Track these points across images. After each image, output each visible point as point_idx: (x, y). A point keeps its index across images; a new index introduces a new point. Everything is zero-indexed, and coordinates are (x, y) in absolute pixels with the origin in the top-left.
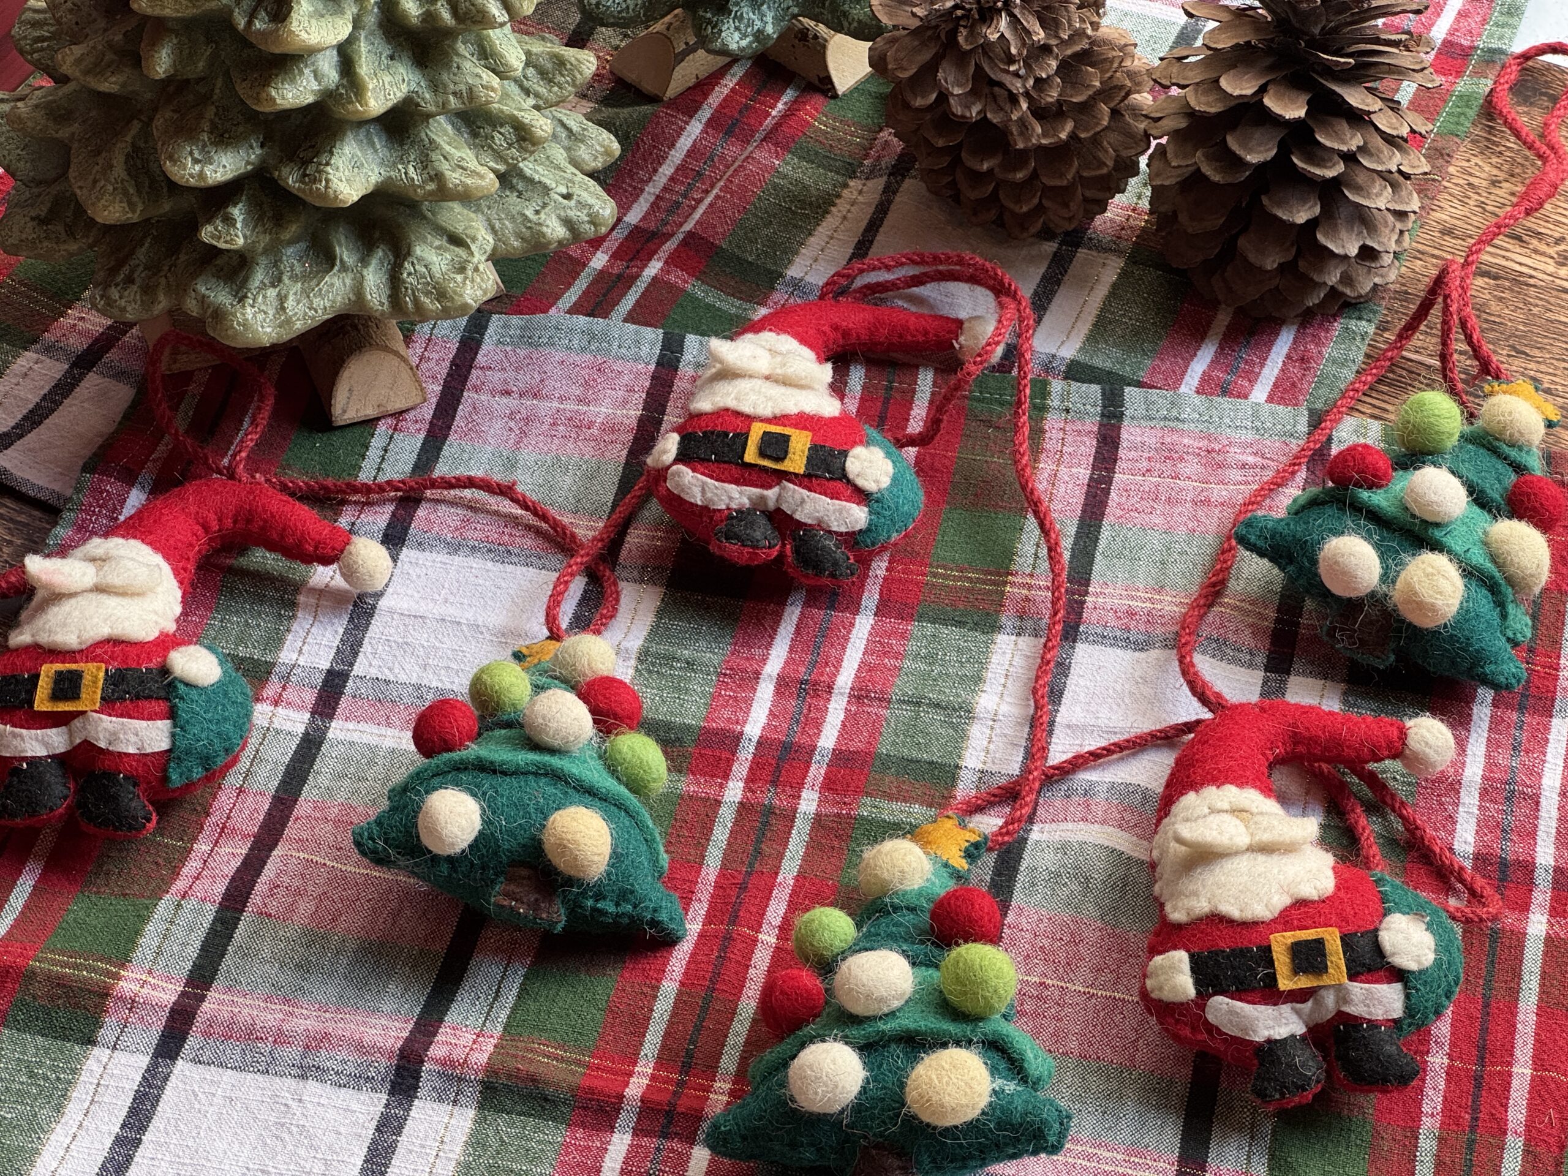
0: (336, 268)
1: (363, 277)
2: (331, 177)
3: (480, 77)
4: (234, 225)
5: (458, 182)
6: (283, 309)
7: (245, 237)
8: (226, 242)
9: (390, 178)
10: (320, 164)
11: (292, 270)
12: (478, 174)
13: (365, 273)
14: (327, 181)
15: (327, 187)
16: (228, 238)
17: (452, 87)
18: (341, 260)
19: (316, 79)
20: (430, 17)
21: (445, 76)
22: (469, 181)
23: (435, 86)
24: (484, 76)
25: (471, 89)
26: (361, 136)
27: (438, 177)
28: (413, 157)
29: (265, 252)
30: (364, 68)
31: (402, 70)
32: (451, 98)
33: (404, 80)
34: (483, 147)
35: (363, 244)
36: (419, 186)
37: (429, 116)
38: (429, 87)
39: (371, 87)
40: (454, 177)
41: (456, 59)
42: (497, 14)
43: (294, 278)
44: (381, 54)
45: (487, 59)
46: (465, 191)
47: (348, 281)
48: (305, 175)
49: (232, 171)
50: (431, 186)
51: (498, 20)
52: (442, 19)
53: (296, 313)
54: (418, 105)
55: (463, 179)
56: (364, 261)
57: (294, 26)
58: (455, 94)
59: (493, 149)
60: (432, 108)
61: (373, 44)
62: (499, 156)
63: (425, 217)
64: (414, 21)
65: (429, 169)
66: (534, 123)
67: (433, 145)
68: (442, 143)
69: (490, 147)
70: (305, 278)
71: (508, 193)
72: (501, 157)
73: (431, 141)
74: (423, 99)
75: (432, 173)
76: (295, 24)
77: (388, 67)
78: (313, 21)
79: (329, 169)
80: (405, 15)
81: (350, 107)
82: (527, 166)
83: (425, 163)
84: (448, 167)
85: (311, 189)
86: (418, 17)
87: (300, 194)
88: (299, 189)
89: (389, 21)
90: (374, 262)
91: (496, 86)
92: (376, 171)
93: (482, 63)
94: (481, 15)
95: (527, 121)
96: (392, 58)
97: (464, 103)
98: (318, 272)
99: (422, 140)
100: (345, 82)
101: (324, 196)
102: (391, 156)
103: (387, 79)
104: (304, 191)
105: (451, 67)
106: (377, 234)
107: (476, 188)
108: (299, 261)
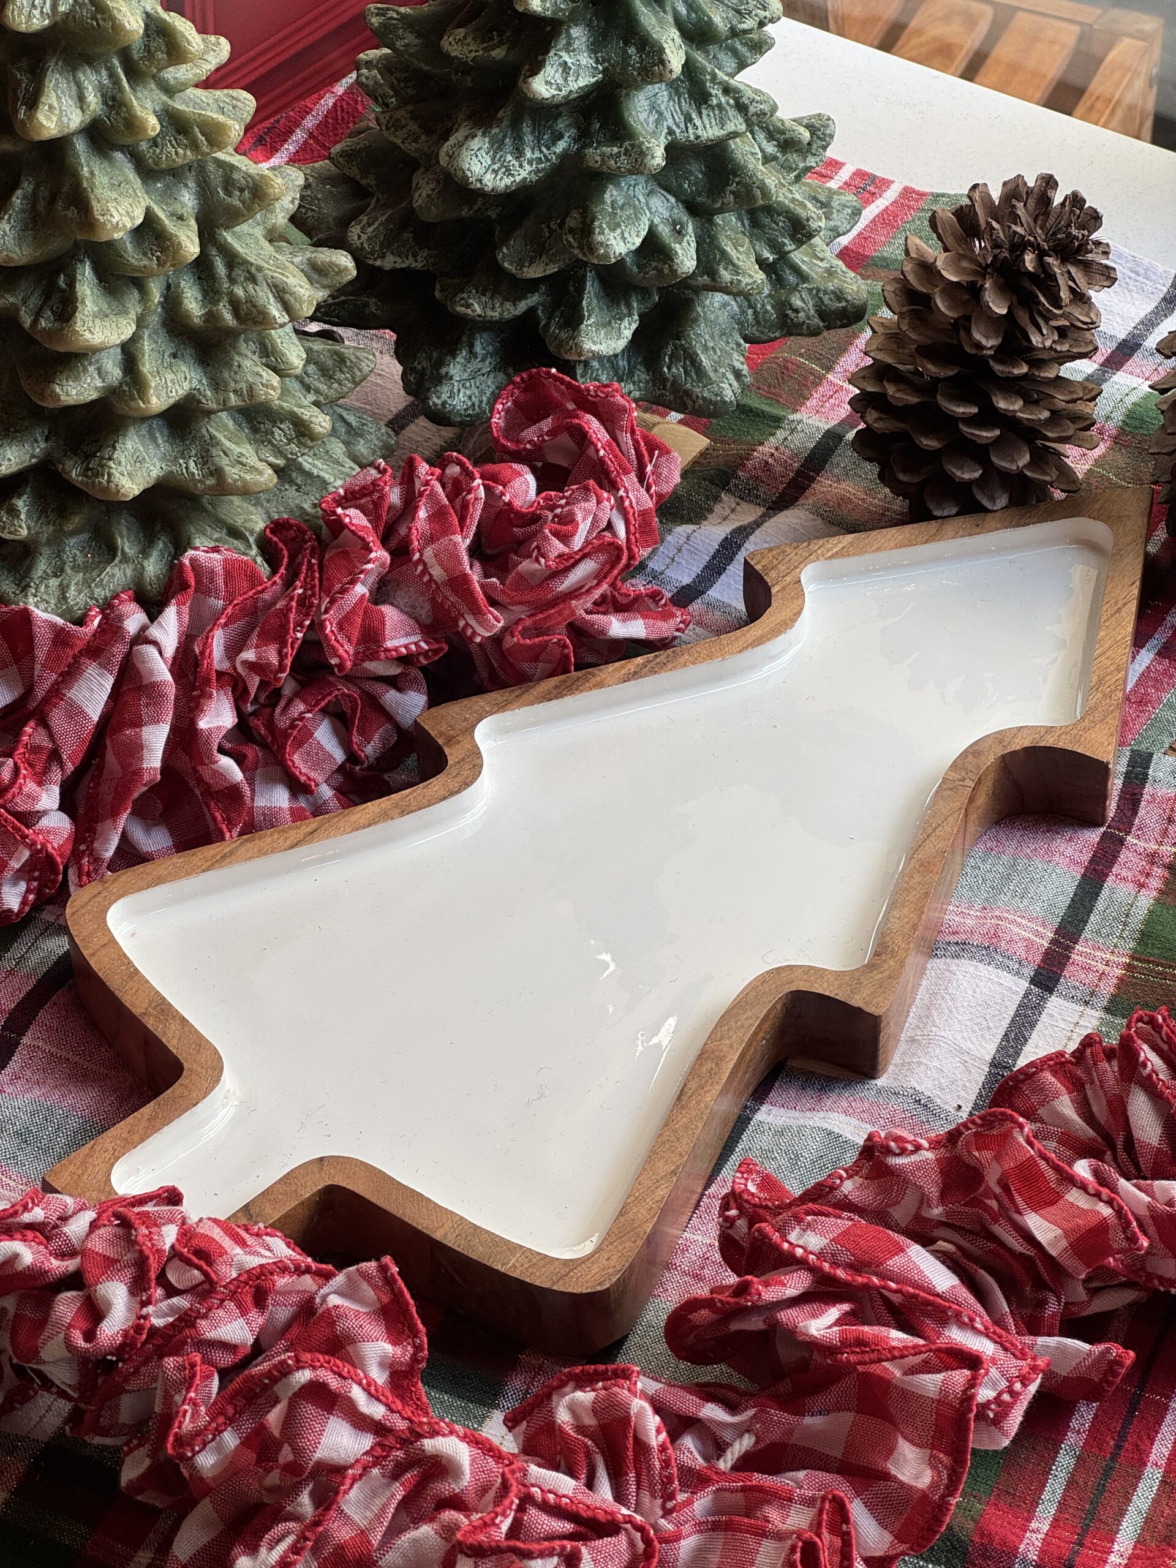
0: (118, 559)
1: (143, 567)
2: (113, 471)
3: (261, 376)
4: (18, 517)
5: (237, 477)
6: (65, 598)
7: (29, 528)
8: (10, 533)
9: (171, 472)
10: (103, 458)
11: (75, 560)
12: (256, 470)
13: (146, 564)
14: (110, 475)
15: (109, 481)
16: (13, 529)
17: (233, 384)
18: (123, 551)
19: (99, 374)
20: (211, 317)
21: (226, 375)
22: (248, 477)
23: (217, 384)
24: (264, 374)
25: (251, 387)
26: (143, 432)
27: (218, 473)
28: (193, 453)
29: (49, 542)
30: (147, 366)
31: (184, 368)
32: (232, 395)
33: (186, 378)
34: (263, 442)
35: (144, 536)
36: (200, 481)
37: (209, 413)
38: (210, 385)
39: (153, 384)
40: (233, 473)
41: (237, 358)
42: (277, 314)
43: (76, 568)
44: (164, 352)
45: (268, 356)
46: (244, 487)
47: (129, 572)
48: (88, 469)
49: (17, 464)
50: (211, 482)
51: (279, 321)
52: (224, 319)
53: (77, 603)
54: (199, 402)
55: (242, 474)
56: (145, 553)
57: (78, 327)
58: (235, 391)
59: (273, 445)
60: (213, 406)
61: (156, 342)
62: (279, 452)
63: (206, 510)
64: (197, 321)
65: (209, 464)
66: (313, 419)
67: (213, 441)
68: (223, 439)
69: (270, 442)
70: (86, 568)
71: (287, 487)
72: (280, 452)
73: (212, 437)
74: (205, 396)
75: (212, 468)
76: (79, 323)
77: (171, 365)
78: (98, 321)
79: (111, 464)
80: (187, 315)
81: (132, 403)
82: (306, 461)
83: (205, 458)
84: (227, 462)
85: (94, 482)
86: (200, 317)
87: (83, 488)
88: (82, 482)
89: (172, 320)
90: (155, 554)
91: (276, 384)
92: (158, 465)
93: (264, 360)
94: (261, 316)
95: (306, 418)
96: (175, 356)
97: (244, 400)
98: (99, 563)
99: (203, 436)
100: (128, 379)
101: (106, 490)
102: (173, 451)
103: (170, 376)
104: (86, 484)
105: (232, 365)
106: (158, 527)
107: (255, 483)
108: (81, 551)
